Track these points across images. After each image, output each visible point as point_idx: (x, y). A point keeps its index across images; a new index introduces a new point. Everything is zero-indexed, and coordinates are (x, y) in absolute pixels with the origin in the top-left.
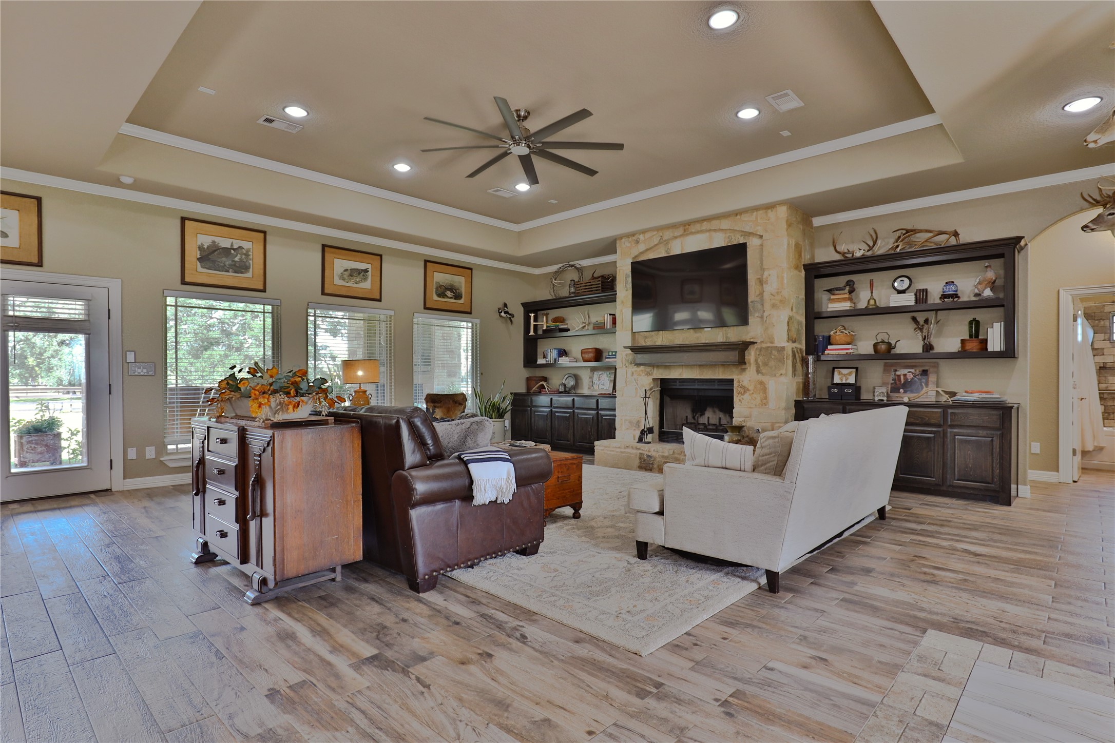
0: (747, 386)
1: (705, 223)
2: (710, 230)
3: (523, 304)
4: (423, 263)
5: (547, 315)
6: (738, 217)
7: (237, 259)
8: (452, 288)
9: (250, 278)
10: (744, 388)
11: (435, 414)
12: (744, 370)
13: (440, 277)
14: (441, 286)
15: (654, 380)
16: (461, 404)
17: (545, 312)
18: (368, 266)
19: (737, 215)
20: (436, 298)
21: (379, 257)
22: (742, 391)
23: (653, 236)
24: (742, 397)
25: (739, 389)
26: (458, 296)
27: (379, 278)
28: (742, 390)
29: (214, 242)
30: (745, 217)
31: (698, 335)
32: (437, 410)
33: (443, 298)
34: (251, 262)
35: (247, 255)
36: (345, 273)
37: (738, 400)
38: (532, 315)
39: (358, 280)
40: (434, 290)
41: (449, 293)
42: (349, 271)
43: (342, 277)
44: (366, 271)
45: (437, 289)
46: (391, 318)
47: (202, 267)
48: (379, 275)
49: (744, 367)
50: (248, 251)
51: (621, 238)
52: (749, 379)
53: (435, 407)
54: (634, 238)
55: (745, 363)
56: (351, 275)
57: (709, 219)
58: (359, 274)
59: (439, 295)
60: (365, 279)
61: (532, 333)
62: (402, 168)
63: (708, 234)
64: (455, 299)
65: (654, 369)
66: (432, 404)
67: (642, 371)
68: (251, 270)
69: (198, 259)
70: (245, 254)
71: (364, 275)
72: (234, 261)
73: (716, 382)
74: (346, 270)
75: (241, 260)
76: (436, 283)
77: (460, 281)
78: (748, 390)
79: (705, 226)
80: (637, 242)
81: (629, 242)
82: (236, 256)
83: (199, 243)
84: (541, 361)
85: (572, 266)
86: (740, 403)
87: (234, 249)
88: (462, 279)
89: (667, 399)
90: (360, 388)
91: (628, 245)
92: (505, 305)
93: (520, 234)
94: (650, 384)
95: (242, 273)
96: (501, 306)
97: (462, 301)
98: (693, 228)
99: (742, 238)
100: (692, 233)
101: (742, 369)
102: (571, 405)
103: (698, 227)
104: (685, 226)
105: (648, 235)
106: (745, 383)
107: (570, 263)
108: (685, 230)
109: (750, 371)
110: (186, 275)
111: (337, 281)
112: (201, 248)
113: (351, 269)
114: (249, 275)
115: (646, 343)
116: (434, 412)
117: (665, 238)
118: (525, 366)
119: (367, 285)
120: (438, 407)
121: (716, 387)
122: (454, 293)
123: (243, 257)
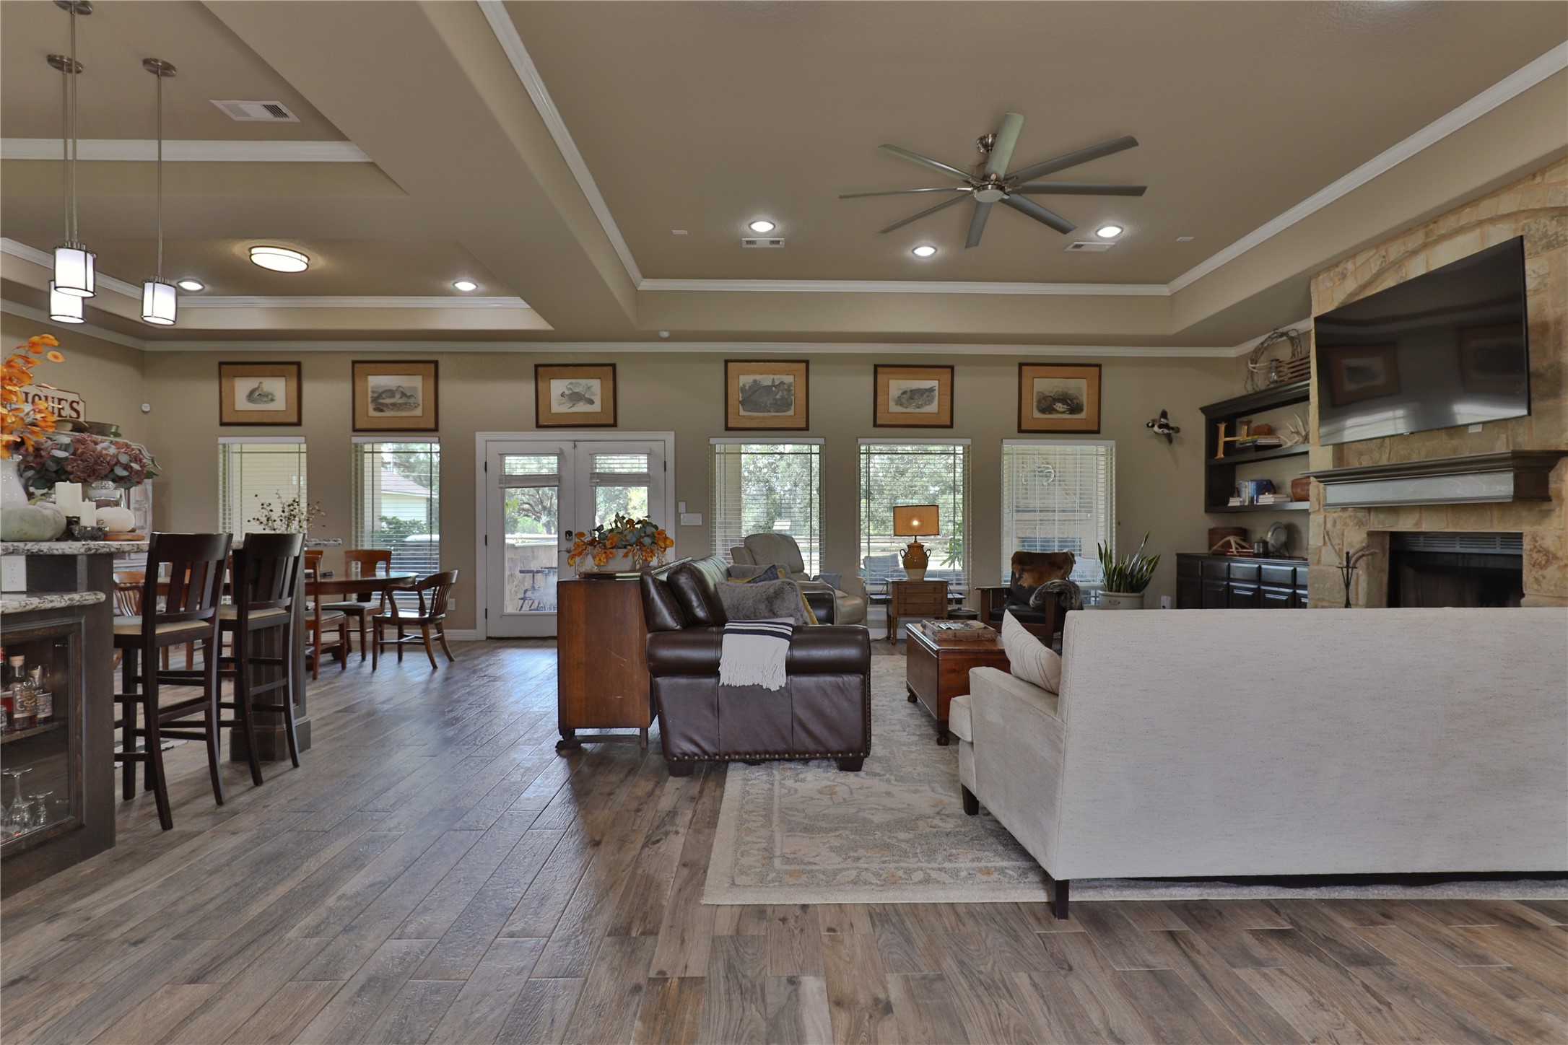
0: (1552, 549)
1: (1468, 210)
2: (1480, 223)
3: (1203, 410)
4: (1016, 369)
5: (1249, 423)
6: (1538, 179)
7: (778, 397)
8: (1063, 398)
9: (791, 415)
10: (1546, 552)
11: (1022, 580)
12: (1546, 514)
13: (1045, 385)
14: (1045, 398)
15: (1371, 534)
16: (1060, 568)
17: (1245, 419)
18: (935, 383)
19: (1534, 176)
20: (1037, 414)
21: (949, 370)
22: (1542, 560)
23: (1370, 258)
24: (1541, 572)
25: (1535, 555)
26: (1075, 408)
27: (949, 398)
28: (1540, 558)
29: (755, 381)
30: (1553, 177)
31: (1455, 442)
32: (1026, 575)
33: (1050, 413)
34: (793, 398)
35: (789, 390)
36: (903, 396)
37: (1532, 580)
38: (1222, 427)
39: (920, 403)
40: (1035, 404)
41: (1059, 406)
42: (909, 394)
43: (899, 402)
44: (931, 390)
45: (1039, 402)
46: (969, 448)
47: (744, 410)
48: (949, 393)
49: (1545, 506)
50: (790, 385)
51: (1318, 274)
52: (1558, 533)
53: (1022, 571)
54: (1338, 270)
55: (1549, 499)
56: (911, 398)
57: (1475, 200)
58: (922, 395)
59: (1043, 411)
60: (930, 401)
61: (1221, 455)
62: (925, 251)
63: (1477, 231)
64: (1070, 413)
65: (1369, 513)
66: (1019, 567)
67: (1350, 517)
68: (793, 407)
69: (740, 402)
70: (787, 390)
71: (928, 396)
72: (775, 399)
73: (1498, 539)
74: (904, 393)
75: (783, 397)
76: (1038, 393)
77: (1079, 386)
78: (1556, 557)
79: (1467, 216)
80: (1344, 276)
81: (1331, 279)
82: (778, 393)
83: (741, 385)
84: (1234, 502)
85: (1283, 335)
86: (1536, 586)
87: (775, 386)
88: (1083, 383)
89: (1409, 573)
90: (916, 541)
91: (1329, 284)
92: (1164, 415)
93: (1172, 298)
94: (1362, 542)
95: (784, 411)
96: (1157, 416)
97: (1083, 415)
98: (1443, 227)
99: (1554, 222)
100: (1443, 238)
101: (1541, 511)
102: (1289, 581)
103: (1451, 222)
104: (1428, 225)
105: (1361, 259)
106: (1549, 542)
107: (1281, 330)
108: (1427, 235)
109: (1559, 516)
110: (729, 421)
111: (893, 408)
112: (743, 390)
113: (911, 391)
114: (791, 412)
115: (1361, 464)
116: (1020, 577)
117: (1392, 257)
118: (1207, 511)
119: (933, 408)
120: (1027, 571)
121: (1498, 551)
122: (1068, 405)
123: (785, 393)
